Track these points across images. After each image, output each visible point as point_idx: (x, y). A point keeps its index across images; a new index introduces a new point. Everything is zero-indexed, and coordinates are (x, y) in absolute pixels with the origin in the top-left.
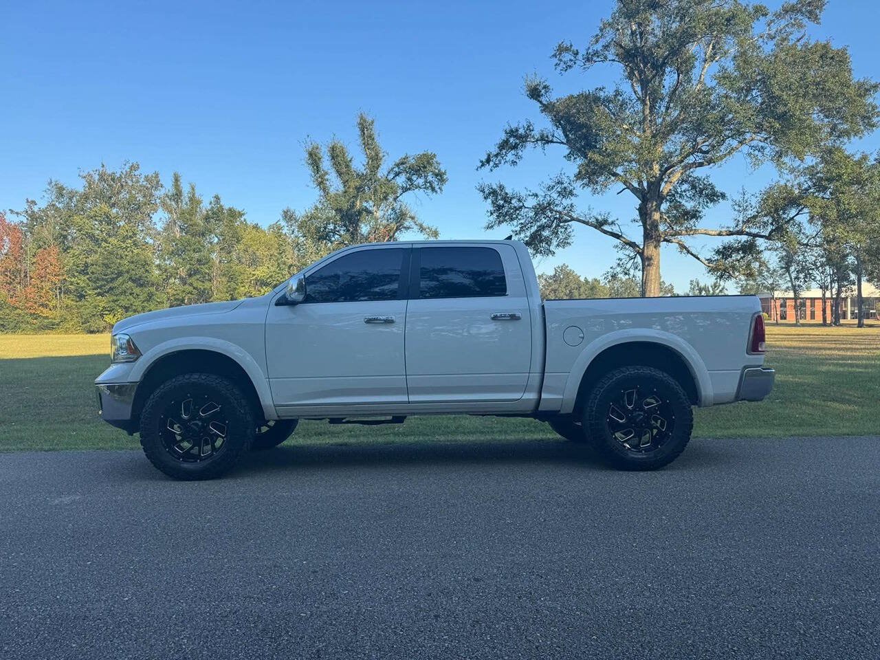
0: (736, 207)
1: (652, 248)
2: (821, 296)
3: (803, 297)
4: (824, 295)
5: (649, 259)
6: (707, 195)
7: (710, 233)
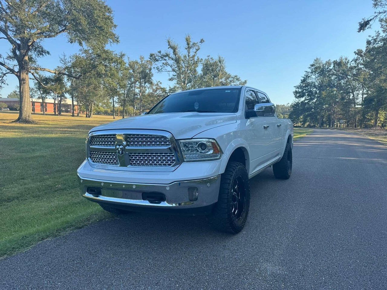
0: (62, 62)
1: (25, 74)
2: (54, 102)
3: (46, 102)
4: (55, 102)
5: (24, 80)
6: (39, 51)
7: (51, 71)
